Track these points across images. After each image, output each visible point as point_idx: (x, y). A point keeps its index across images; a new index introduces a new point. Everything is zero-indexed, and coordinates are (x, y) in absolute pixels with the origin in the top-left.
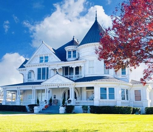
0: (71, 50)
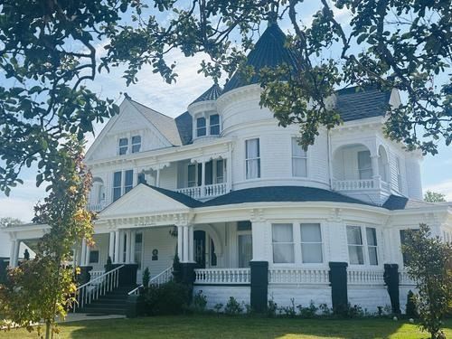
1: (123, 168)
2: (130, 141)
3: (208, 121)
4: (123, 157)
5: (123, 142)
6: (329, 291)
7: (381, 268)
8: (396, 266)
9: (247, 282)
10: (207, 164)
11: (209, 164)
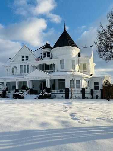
0: (46, 52)
1: (23, 65)
2: (25, 57)
3: (47, 54)
4: (23, 61)
5: (23, 57)
6: (81, 94)
7: (90, 90)
8: (93, 90)
9: (64, 93)
10: (50, 65)
11: (51, 65)
